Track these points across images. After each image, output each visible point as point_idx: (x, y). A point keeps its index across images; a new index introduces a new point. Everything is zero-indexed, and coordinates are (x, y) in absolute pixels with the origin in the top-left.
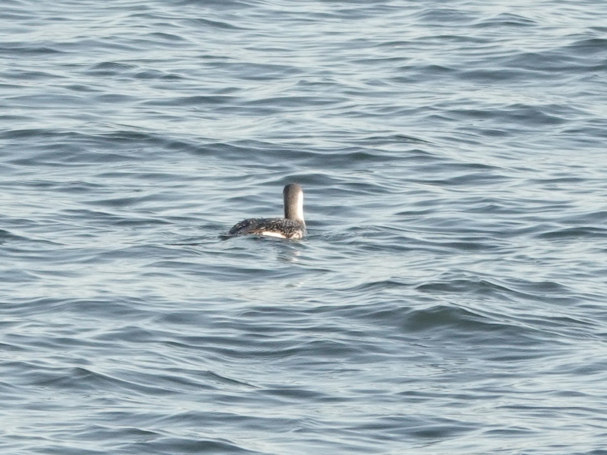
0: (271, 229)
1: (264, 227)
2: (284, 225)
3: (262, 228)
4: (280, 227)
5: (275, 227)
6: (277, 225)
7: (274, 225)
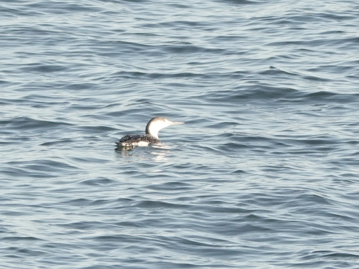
0: (144, 140)
1: (140, 139)
2: (151, 138)
3: (139, 139)
4: (149, 139)
5: (147, 139)
6: (147, 138)
7: (146, 138)
